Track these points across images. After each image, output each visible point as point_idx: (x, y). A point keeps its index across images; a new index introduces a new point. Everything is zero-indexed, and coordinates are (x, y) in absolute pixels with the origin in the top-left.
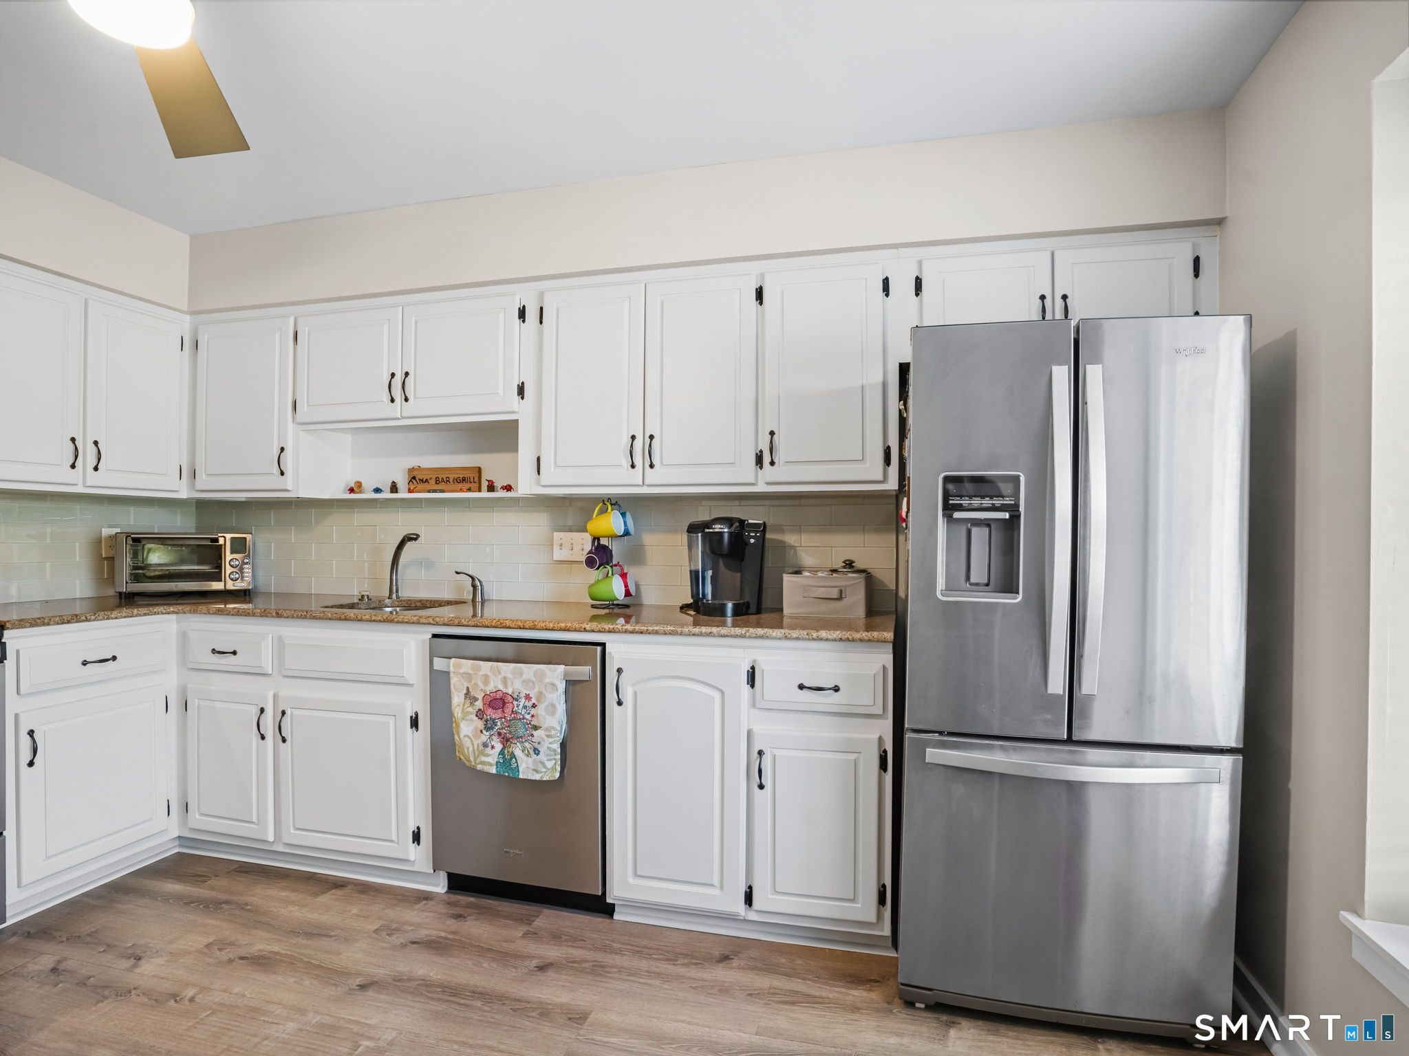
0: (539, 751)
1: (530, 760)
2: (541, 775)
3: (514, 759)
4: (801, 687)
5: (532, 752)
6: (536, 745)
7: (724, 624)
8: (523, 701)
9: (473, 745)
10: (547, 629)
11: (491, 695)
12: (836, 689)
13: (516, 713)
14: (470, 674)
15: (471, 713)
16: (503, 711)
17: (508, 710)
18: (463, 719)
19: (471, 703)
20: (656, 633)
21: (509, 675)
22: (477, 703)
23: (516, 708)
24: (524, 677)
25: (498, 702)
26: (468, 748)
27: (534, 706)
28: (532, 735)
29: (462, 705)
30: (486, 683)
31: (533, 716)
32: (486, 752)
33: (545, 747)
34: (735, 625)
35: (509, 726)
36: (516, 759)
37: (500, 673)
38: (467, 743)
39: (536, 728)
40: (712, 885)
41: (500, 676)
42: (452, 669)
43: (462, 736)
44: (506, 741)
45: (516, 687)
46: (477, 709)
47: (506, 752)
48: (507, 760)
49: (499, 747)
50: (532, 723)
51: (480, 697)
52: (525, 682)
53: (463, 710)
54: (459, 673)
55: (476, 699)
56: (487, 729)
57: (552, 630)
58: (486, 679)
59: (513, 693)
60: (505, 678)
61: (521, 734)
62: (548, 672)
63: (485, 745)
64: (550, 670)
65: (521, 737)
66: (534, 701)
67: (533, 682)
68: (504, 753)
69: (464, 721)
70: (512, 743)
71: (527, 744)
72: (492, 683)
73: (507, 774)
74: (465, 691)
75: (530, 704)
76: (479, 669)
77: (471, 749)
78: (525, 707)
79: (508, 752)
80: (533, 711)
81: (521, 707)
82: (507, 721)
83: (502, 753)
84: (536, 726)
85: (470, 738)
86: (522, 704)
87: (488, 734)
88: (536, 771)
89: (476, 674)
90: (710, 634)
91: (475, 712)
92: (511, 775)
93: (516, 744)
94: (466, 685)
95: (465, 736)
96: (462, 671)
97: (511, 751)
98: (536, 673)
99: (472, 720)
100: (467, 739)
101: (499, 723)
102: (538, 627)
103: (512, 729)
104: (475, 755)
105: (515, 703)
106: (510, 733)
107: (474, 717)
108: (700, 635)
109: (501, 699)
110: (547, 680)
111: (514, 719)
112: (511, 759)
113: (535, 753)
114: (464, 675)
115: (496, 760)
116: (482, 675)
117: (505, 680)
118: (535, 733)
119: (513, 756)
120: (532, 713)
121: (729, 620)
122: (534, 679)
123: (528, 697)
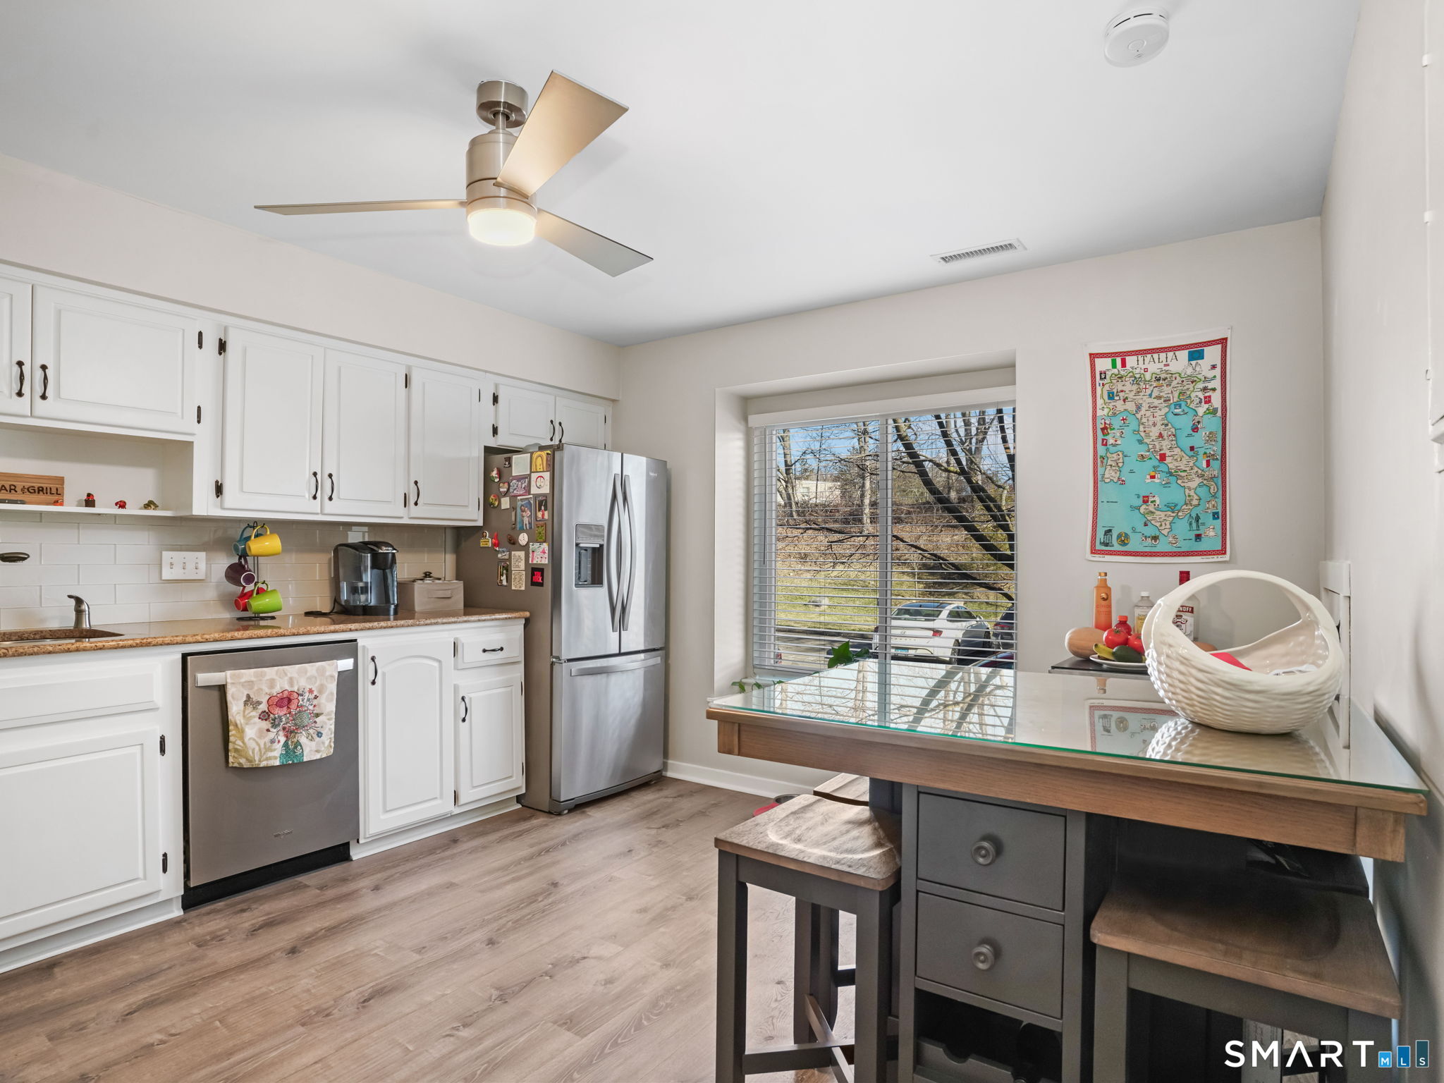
0: (322, 734)
1: (313, 744)
2: (320, 754)
3: (299, 747)
4: (484, 651)
5: (315, 736)
6: (319, 730)
7: (389, 620)
8: (307, 694)
9: (258, 745)
10: (318, 633)
11: (278, 695)
12: (502, 649)
13: (302, 706)
14: (252, 682)
15: (254, 717)
16: (288, 708)
17: (293, 706)
18: (247, 724)
19: (254, 708)
20: (403, 626)
21: (295, 675)
22: (261, 706)
23: (301, 702)
24: (308, 674)
25: (285, 700)
26: (253, 750)
27: (316, 697)
28: (315, 722)
29: (242, 713)
30: (272, 686)
31: (315, 706)
32: (273, 748)
33: (327, 729)
34: (395, 619)
35: (294, 720)
36: (301, 746)
37: (286, 675)
38: (252, 745)
39: (317, 715)
40: (436, 798)
41: (286, 678)
42: (229, 681)
43: (246, 740)
44: (289, 733)
45: (301, 684)
46: (260, 711)
47: (290, 743)
48: (291, 749)
49: (283, 740)
50: (315, 712)
51: (264, 700)
52: (309, 679)
53: (244, 716)
54: (240, 683)
55: (259, 703)
56: (274, 726)
57: (323, 633)
58: (272, 683)
59: (298, 690)
60: (291, 679)
61: (306, 723)
62: (327, 667)
63: (272, 741)
64: (329, 665)
65: (306, 726)
66: (315, 693)
67: (316, 678)
68: (288, 744)
69: (247, 726)
70: (296, 733)
71: (311, 731)
72: (278, 685)
73: (290, 762)
74: (245, 699)
75: (312, 696)
76: (263, 675)
77: (257, 749)
78: (308, 700)
79: (292, 742)
80: (315, 702)
81: (305, 700)
82: (292, 716)
83: (286, 745)
84: (317, 714)
85: (254, 740)
86: (306, 698)
87: (275, 730)
88: (318, 751)
89: (261, 680)
90: (436, 624)
91: (258, 714)
92: (296, 761)
93: (301, 733)
94: (246, 693)
95: (250, 739)
96: (243, 680)
97: (295, 740)
98: (318, 670)
99: (255, 723)
100: (251, 741)
101: (284, 720)
102: (311, 632)
103: (297, 722)
104: (261, 753)
105: (300, 698)
106: (296, 725)
107: (257, 720)
108: (431, 624)
109: (287, 697)
110: (328, 674)
111: (300, 712)
112: (296, 747)
113: (318, 736)
114: (245, 684)
115: (280, 752)
116: (267, 680)
117: (291, 681)
118: (317, 720)
119: (298, 744)
120: (314, 703)
121: (392, 617)
122: (316, 675)
123: (311, 691)
